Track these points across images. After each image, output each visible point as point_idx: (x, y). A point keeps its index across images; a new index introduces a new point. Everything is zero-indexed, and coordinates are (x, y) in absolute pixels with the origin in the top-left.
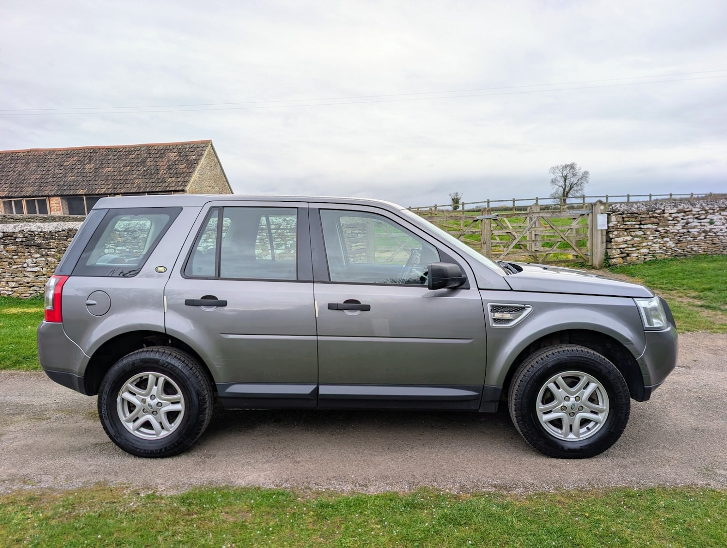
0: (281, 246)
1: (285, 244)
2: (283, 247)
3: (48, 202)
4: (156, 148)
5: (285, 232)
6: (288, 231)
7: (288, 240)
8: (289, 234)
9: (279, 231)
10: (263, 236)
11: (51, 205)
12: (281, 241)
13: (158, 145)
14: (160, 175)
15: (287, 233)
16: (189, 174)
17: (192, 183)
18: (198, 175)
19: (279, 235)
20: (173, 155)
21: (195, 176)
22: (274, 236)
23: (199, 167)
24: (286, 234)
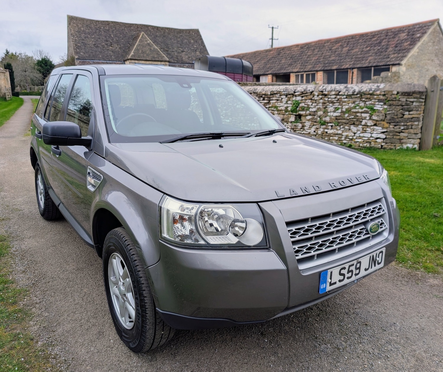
0: (338, 110)
1: (342, 108)
2: (340, 111)
3: (316, 75)
4: (393, 30)
5: (343, 97)
6: (345, 97)
7: (345, 105)
8: (346, 100)
9: (338, 97)
10: (325, 100)
11: (318, 77)
12: (339, 105)
13: (395, 28)
14: (387, 53)
15: (344, 98)
16: (408, 50)
17: (410, 57)
18: (417, 51)
19: (338, 100)
20: (403, 36)
21: (415, 51)
22: (334, 101)
23: (419, 44)
24: (343, 100)
